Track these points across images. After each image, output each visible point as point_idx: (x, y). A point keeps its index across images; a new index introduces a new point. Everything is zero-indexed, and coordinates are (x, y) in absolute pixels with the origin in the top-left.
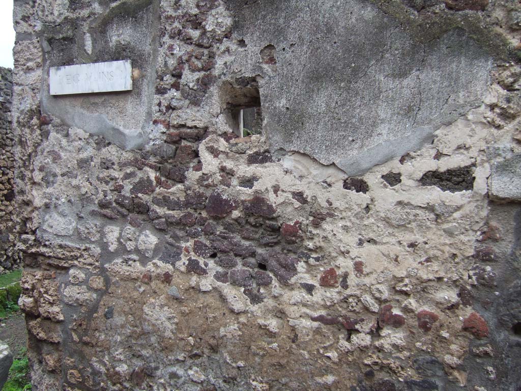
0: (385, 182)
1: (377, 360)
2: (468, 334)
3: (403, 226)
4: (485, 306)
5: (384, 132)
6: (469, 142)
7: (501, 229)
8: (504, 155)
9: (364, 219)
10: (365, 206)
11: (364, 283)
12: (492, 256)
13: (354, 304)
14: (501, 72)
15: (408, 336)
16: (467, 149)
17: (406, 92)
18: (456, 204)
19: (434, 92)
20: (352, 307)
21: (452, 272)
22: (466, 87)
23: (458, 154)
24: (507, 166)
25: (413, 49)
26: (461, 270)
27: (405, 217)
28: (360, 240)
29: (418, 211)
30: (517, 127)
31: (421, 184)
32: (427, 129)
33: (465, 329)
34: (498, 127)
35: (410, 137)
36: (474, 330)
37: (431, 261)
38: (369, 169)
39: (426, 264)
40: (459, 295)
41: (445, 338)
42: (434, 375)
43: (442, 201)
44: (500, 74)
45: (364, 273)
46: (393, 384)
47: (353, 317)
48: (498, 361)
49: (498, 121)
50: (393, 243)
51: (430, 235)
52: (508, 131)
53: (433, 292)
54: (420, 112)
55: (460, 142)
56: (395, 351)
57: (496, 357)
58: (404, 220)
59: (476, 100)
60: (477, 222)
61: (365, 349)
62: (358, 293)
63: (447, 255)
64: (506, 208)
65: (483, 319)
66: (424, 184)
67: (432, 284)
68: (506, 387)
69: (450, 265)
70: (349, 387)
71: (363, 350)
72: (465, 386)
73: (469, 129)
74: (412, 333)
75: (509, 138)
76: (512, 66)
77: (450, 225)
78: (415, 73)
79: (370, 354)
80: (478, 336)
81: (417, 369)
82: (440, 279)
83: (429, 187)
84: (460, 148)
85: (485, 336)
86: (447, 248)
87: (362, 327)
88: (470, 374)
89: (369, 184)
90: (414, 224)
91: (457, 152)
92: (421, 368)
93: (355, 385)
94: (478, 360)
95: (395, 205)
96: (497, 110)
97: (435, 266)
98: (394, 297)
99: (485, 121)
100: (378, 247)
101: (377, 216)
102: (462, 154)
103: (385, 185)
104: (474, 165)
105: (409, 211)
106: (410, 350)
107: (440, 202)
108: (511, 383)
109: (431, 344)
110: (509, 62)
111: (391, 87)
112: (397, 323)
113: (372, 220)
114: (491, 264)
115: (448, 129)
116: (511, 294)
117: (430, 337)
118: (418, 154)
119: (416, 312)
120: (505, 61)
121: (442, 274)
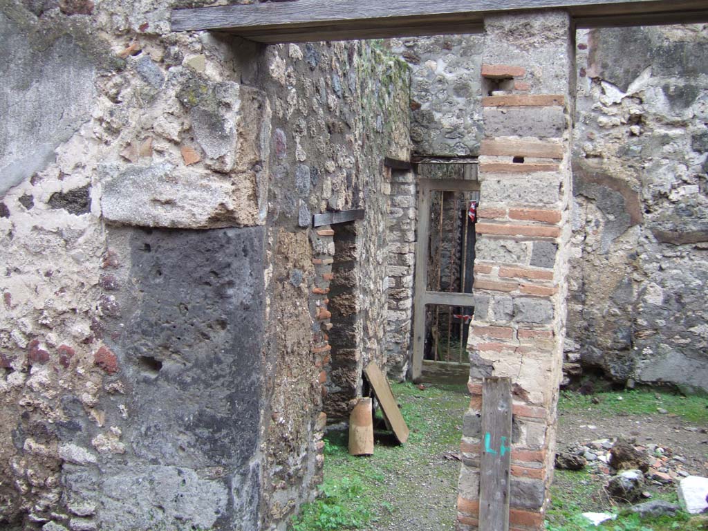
0: (22, 206)
1: (30, 401)
2: (99, 370)
3: (40, 253)
4: (115, 338)
5: (14, 150)
6: (84, 159)
7: (119, 255)
8: (111, 173)
9: (9, 247)
10: (7, 232)
11: (11, 317)
12: (112, 284)
13: (6, 340)
14: (105, 82)
15: (53, 374)
16: (84, 167)
17: (29, 105)
18: (79, 228)
19: (51, 105)
20: (4, 343)
21: (82, 303)
22: (76, 99)
23: (76, 173)
24: (113, 185)
25: (33, 57)
26: (89, 301)
27: (40, 243)
28: (8, 269)
29: (50, 237)
30: (121, 143)
31: (50, 207)
32: (48, 145)
33: (97, 364)
34: (106, 143)
35: (36, 155)
36: (104, 365)
37: (64, 292)
38: (6, 191)
39: (60, 294)
40: (92, 328)
41: (80, 374)
42: (77, 416)
43: (68, 226)
44: (105, 85)
45: (12, 305)
46: (45, 426)
47: (8, 354)
48: (129, 398)
49: (106, 137)
50: (33, 272)
51: (61, 263)
52: (114, 148)
53: (70, 324)
54: (41, 128)
55: (77, 160)
56: (43, 390)
57: (127, 394)
58: (40, 246)
59: (86, 113)
60: (98, 247)
61: (19, 389)
62: (8, 327)
63: (76, 284)
64: (123, 232)
65: (111, 353)
66: (53, 207)
67: (68, 316)
68: (139, 427)
69: (80, 295)
70: (10, 430)
71: (18, 389)
72: (103, 427)
73: (83, 146)
74: (56, 370)
75: (116, 155)
76: (114, 75)
77: (77, 251)
78: (35, 85)
79: (24, 394)
80: (108, 372)
81: (64, 409)
82: (74, 310)
83: (58, 210)
84: (78, 167)
85: (114, 372)
86: (75, 277)
87: (15, 365)
88: (107, 413)
89: (9, 207)
90: (48, 251)
91: (76, 171)
92: (67, 409)
93: (15, 428)
94: (112, 398)
95: (32, 230)
96: (104, 125)
97: (68, 296)
98: (40, 331)
99: (95, 137)
100: (22, 276)
101: (19, 242)
102: (80, 173)
103: (22, 208)
104: (89, 185)
105: (42, 236)
106: (55, 388)
107: (66, 226)
108: (143, 422)
109: (71, 381)
110: (110, 72)
111: (17, 100)
112: (43, 359)
113: (15, 248)
114: (114, 293)
115: (66, 146)
116: (133, 326)
117: (69, 374)
118: (45, 174)
119: (57, 348)
120: (107, 70)
121: (74, 305)
